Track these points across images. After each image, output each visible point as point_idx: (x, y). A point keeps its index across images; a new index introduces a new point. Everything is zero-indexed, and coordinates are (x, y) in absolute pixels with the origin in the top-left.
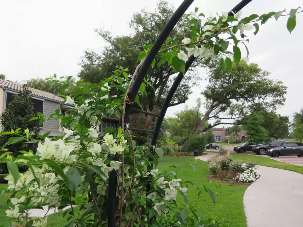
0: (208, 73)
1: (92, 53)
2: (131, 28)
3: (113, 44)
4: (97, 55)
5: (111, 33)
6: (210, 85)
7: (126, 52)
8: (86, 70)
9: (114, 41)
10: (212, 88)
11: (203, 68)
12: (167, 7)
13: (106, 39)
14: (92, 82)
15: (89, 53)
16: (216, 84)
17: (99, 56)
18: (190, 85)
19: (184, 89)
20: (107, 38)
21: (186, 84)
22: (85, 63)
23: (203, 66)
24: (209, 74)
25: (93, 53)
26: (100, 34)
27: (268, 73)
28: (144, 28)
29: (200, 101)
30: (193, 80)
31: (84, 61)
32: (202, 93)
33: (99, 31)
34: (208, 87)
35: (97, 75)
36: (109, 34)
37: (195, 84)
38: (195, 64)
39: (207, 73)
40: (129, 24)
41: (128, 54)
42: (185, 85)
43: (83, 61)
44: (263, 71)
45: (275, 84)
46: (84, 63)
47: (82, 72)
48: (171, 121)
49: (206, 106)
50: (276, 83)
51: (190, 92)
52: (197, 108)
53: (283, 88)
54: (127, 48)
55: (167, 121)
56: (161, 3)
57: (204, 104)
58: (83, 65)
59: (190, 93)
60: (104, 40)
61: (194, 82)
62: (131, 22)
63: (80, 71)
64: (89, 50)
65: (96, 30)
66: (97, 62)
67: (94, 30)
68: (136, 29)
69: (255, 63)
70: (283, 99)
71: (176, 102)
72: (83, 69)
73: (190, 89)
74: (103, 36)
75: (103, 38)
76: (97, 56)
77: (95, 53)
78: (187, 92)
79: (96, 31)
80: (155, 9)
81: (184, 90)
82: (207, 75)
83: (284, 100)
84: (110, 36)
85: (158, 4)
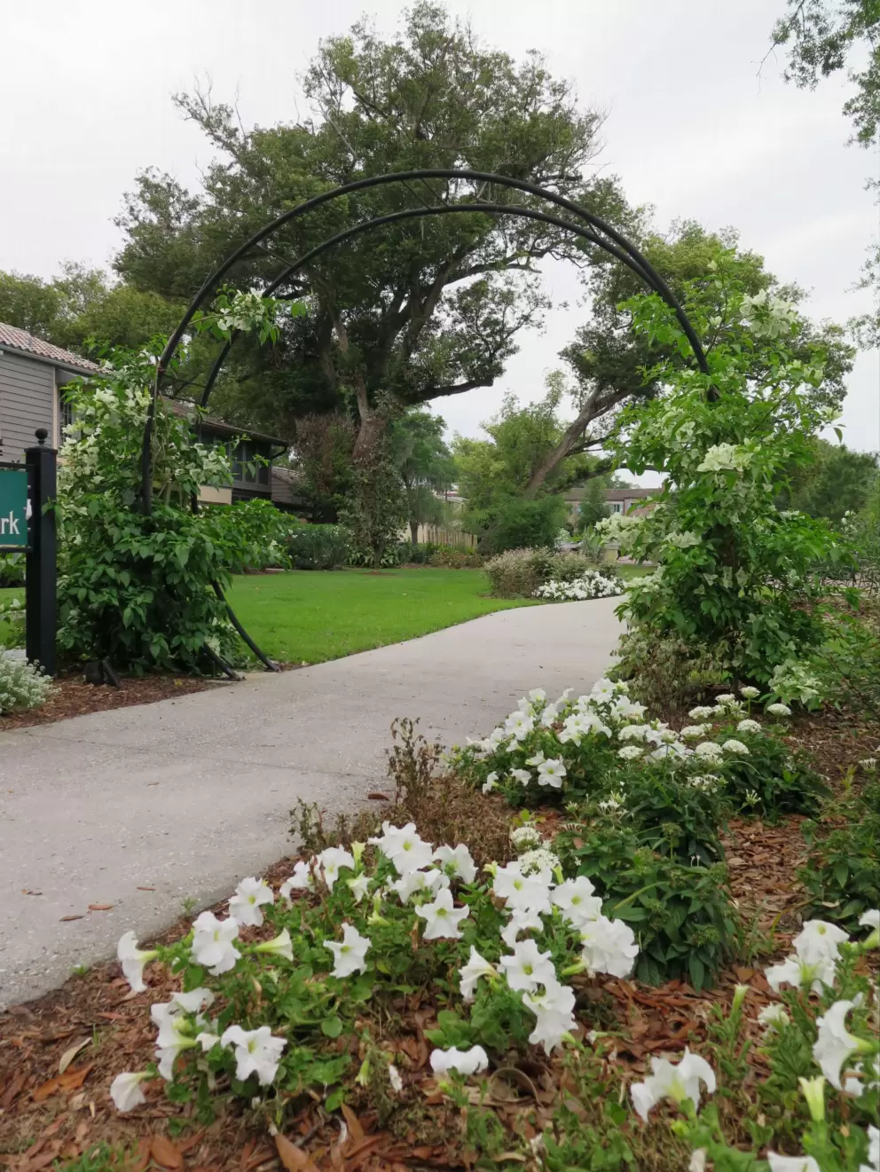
0: (587, 279)
1: (164, 185)
2: (309, 95)
3: (243, 157)
4: (186, 193)
5: (234, 115)
6: (594, 324)
7: (287, 190)
8: (143, 248)
9: (244, 147)
10: (600, 337)
11: (567, 260)
12: (441, 27)
13: (218, 139)
14: (166, 293)
15: (157, 186)
16: (616, 324)
17: (191, 196)
18: (511, 323)
19: (488, 336)
20: (219, 133)
21: (499, 316)
22: (141, 218)
23: (570, 257)
24: (590, 286)
25: (169, 185)
26: (195, 115)
27: (796, 293)
28: (362, 99)
29: (559, 384)
30: (522, 306)
31: (136, 209)
32: (564, 354)
33: (193, 105)
34: (585, 333)
35: (183, 269)
36: (229, 116)
37: (526, 318)
38: (543, 247)
39: (583, 282)
40: (303, 82)
41: (293, 199)
42: (496, 322)
43: (132, 209)
44: (780, 286)
45: (818, 336)
46: (136, 218)
47: (130, 255)
48: (467, 454)
49: (577, 401)
50: (821, 333)
51: (511, 347)
52: (546, 405)
53: (842, 353)
54: (293, 176)
55: (452, 451)
56: (417, 12)
57: (574, 392)
58: (133, 225)
59: (512, 352)
60: (211, 138)
61: (525, 313)
62: (310, 76)
63: (122, 248)
64: (154, 172)
65: (180, 98)
66: (185, 218)
67: (175, 98)
68: (328, 102)
69: (756, 252)
70: (838, 392)
71: (461, 380)
72: (132, 241)
73: (511, 336)
74: (207, 125)
75: (207, 131)
76: (183, 199)
77: (176, 186)
78: (499, 346)
79: (182, 103)
80: (399, 33)
81: (490, 339)
82: (585, 288)
83: (842, 394)
84: (233, 124)
85: (411, 14)
